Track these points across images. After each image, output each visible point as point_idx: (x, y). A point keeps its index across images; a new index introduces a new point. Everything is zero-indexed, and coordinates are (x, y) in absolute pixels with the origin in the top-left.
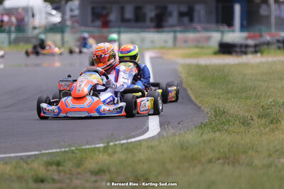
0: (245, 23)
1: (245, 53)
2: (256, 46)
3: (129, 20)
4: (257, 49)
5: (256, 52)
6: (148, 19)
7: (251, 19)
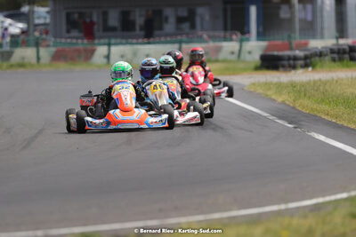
0: (261, 29)
1: (294, 67)
2: (306, 58)
3: (114, 29)
4: (308, 61)
5: (306, 66)
6: (138, 28)
7: (269, 25)
